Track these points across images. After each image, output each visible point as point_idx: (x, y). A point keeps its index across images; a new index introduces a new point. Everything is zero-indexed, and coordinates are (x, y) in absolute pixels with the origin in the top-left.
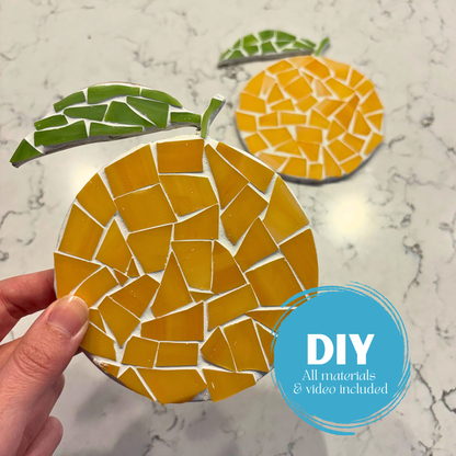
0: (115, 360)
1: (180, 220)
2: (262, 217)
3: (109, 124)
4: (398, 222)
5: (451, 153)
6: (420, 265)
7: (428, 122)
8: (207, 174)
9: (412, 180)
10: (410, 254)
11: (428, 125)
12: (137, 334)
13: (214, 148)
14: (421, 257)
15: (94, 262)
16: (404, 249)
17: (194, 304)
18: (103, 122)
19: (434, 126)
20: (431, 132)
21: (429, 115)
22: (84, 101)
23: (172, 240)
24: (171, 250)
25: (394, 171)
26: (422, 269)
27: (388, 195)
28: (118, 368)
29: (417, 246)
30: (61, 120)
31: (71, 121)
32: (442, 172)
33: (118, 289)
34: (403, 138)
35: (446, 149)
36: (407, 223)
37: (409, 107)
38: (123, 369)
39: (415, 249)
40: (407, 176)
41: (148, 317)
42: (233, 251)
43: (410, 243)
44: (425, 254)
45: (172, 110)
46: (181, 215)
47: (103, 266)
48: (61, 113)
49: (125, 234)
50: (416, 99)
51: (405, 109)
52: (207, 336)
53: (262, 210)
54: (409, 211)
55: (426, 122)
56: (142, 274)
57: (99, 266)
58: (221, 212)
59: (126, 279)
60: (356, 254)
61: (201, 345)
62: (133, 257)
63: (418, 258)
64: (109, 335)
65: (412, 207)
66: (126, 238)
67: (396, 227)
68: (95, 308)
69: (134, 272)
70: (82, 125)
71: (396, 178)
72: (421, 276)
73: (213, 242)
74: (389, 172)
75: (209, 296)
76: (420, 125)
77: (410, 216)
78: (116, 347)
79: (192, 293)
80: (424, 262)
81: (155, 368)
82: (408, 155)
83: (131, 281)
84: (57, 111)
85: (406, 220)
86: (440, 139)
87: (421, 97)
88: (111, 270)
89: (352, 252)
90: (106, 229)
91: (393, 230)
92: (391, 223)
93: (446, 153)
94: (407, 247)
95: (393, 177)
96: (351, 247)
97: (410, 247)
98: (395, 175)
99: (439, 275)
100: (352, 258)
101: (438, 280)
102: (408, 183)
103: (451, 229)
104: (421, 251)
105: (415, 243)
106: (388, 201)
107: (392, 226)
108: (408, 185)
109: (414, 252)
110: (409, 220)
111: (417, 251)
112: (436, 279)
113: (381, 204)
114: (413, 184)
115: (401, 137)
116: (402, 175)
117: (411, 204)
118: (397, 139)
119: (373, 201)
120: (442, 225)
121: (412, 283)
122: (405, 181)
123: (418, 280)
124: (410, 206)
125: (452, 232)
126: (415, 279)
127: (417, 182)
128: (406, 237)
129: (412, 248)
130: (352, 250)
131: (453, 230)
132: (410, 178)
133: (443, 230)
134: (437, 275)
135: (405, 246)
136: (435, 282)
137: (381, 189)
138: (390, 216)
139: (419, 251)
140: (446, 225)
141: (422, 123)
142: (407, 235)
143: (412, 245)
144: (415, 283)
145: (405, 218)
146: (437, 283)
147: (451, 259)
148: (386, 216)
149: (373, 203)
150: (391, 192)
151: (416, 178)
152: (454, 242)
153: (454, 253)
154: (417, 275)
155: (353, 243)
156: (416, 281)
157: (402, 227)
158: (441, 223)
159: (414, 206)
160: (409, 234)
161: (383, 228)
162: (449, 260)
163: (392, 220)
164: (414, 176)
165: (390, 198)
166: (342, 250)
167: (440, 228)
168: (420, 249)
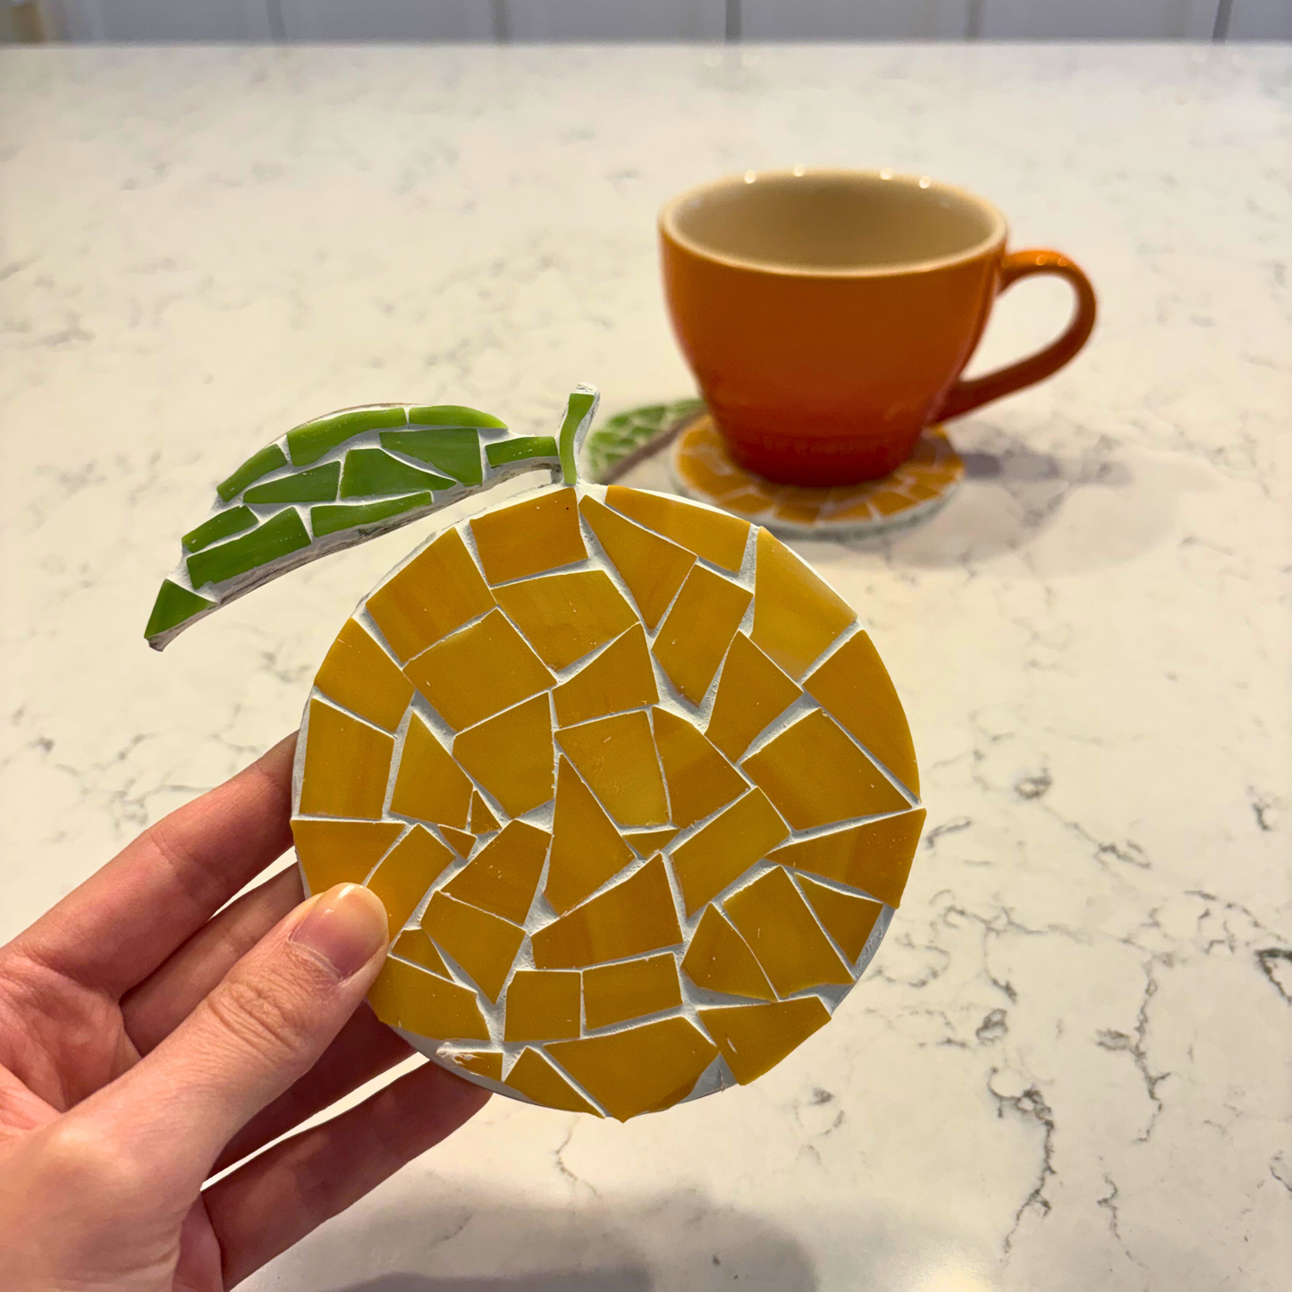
1: (564, 680)
2: (746, 629)
3: (352, 503)
4: (967, 1032)
5: (1109, 858)
6: (1048, 1151)
7: (1037, 788)
8: (597, 561)
9: (1001, 923)
10: (1012, 1117)
11: (1036, 794)
12: (525, 963)
13: (602, 501)
14: (1050, 1125)
15: (389, 820)
16: (995, 1105)
17: (640, 863)
18: (338, 503)
19: (1052, 797)
20: (1047, 809)
21: (1037, 774)
22: (285, 464)
23: (555, 729)
24: (558, 752)
25: (946, 902)
26: (1054, 1163)
27: (934, 959)
28: (500, 1056)
29: (1030, 1094)
31: (265, 517)
32: (1090, 902)
33: (458, 868)
34: (968, 824)
35: (1094, 849)
36: (997, 1032)
37: (978, 756)
38: (511, 1058)
39: (1027, 1104)
40: (987, 915)
41: (541, 918)
42: (701, 721)
43: (1011, 1086)
44: (1057, 1117)
45: (486, 438)
46: (562, 667)
47: (411, 826)
48: (238, 502)
49: (445, 739)
50: (995, 739)
51: (970, 759)
52: (689, 930)
53: (743, 614)
54: (998, 1000)
55: (1029, 788)
56: (503, 822)
57: (401, 828)
58: (652, 641)
59: (472, 843)
60: (839, 1120)
61: (679, 957)
62: (477, 786)
63: (1043, 1130)
65: (1009, 990)
66: (450, 748)
67: (963, 1045)
68: (413, 925)
70: (292, 519)
71: (954, 918)
73: (648, 712)
74: (932, 902)
75: (670, 836)
76: (1015, 796)
77: (1003, 1012)
78: (483, 1006)
79: (629, 838)
80: (1056, 1140)
81: (585, 1037)
82: (986, 863)
83: (485, 843)
84: (227, 500)
85: (993, 1023)
86: (1076, 826)
87: (1010, 735)
88: (432, 832)
89: (828, 1112)
90: (400, 739)
91: (953, 1051)
92: (949, 1034)
93: (1096, 856)
94: (1000, 1098)
95: (945, 915)
96: (824, 1098)
97: (1012, 1098)
98: (951, 909)
99: (1114, 1180)
100: (827, 1132)
101: (1113, 1196)
102: (990, 929)
103: (1137, 1047)
104: (1049, 1110)
105: (1028, 1087)
106: (935, 974)
107: (949, 1041)
108: (993, 935)
109: (1024, 1111)
110: (1002, 1024)
111: (1035, 1109)
112: (1108, 1192)
113: (914, 982)
114: (1005, 931)
115: (962, 822)
116: (970, 909)
117: (1003, 983)
118: (951, 825)
119: (888, 973)
120: (1105, 1035)
121: (1027, 1204)
122: (982, 926)
123: (1045, 1194)
124: (1001, 987)
125: (1140, 1055)
126: (1037, 1192)
127: (1019, 927)
128: (995, 1071)
129: (1019, 1100)
130: (827, 1106)
131: (1142, 1048)
132: (997, 918)
133: (1110, 1048)
134: (1108, 1181)
135: (995, 1094)
136: (1105, 1201)
137: (910, 945)
138: (942, 1014)
139: (1043, 1110)
140: (1121, 1035)
141: (1018, 790)
142: (999, 1065)
143: (1018, 1094)
144: (1038, 1206)
145: (990, 1020)
146: (1111, 1206)
147: (1148, 1132)
148: (930, 1013)
149: (890, 980)
150: (942, 952)
151: (1016, 918)
152: (1152, 1082)
153: (1154, 1116)
154: (1043, 1179)
155: (829, 1089)
156: (1039, 1199)
157: (983, 1043)
158: (1104, 1029)
159: (1016, 987)
160: (1006, 1060)
161: (922, 1045)
162: (1144, 1136)
163: (948, 1024)
164: (1006, 911)
165: (938, 968)
166: (795, 1108)
167: (1101, 1044)
168: (1042, 1104)
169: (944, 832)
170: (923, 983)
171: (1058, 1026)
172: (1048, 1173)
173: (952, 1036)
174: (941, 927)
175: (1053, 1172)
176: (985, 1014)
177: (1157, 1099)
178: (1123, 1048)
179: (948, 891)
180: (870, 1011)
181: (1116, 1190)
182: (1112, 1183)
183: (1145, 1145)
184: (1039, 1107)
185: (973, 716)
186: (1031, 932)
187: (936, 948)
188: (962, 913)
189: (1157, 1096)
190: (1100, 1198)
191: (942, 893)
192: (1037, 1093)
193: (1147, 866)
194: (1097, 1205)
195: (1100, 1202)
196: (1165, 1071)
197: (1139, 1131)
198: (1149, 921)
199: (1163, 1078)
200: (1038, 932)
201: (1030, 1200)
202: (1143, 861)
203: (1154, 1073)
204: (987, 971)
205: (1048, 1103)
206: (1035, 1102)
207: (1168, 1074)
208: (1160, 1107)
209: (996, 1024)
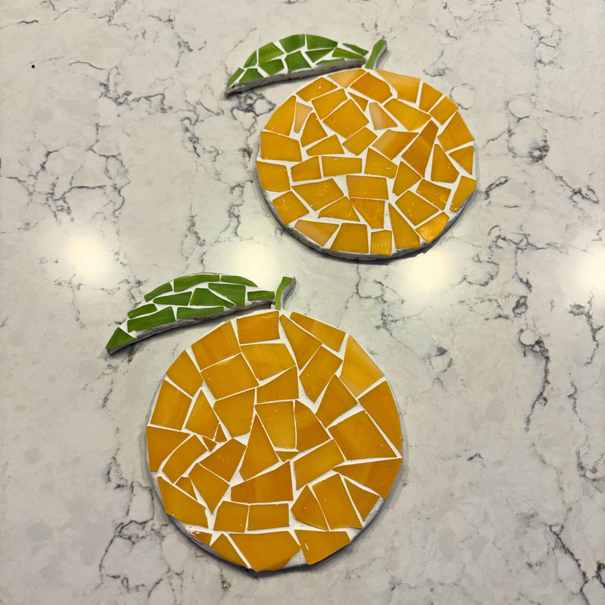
0: (206, 526)
1: (262, 383)
2: (338, 373)
3: (194, 307)
4: (508, 310)
5: (577, 198)
6: (546, 372)
7: (541, 153)
8: (283, 340)
9: (523, 244)
10: (530, 357)
11: (541, 158)
12: (227, 498)
13: (289, 318)
14: (547, 358)
15: (184, 430)
16: (521, 350)
17: (280, 463)
18: (189, 306)
19: (549, 159)
20: (546, 167)
21: (542, 144)
22: (171, 290)
23: (255, 403)
24: (255, 413)
25: (496, 232)
26: (549, 378)
27: (490, 268)
28: (211, 535)
29: (538, 343)
30: (151, 308)
31: (160, 308)
32: (567, 227)
33: (207, 454)
34: (506, 181)
35: (571, 194)
36: (522, 309)
37: (510, 133)
38: (215, 536)
39: (537, 348)
40: (517, 239)
41: (237, 480)
42: (314, 408)
43: (529, 339)
44: (550, 354)
45: (249, 289)
46: (261, 379)
47: (192, 434)
48: (151, 302)
49: (212, 401)
50: (519, 120)
51: (506, 135)
52: (296, 494)
53: (338, 368)
54: (522, 290)
55: (537, 153)
56: (229, 438)
57: (188, 435)
58: (299, 373)
59: (214, 444)
60: (450, 363)
61: (291, 504)
62: (220, 423)
63: (544, 362)
64: (201, 501)
65: (528, 285)
66: (212, 405)
67: (506, 318)
68: (186, 475)
69: (221, 437)
70: (170, 310)
71: (500, 242)
72: (548, 387)
73: (294, 401)
74: (490, 233)
75: (295, 454)
76: (530, 160)
77: (525, 298)
78: (207, 512)
79: (278, 452)
80: (551, 366)
81: (247, 532)
82: (516, 206)
83: (219, 445)
84: (147, 301)
85: (521, 304)
86: (561, 178)
87: (526, 116)
88: (200, 438)
89: (445, 359)
90: (194, 399)
91: (503, 321)
92: (500, 312)
93: (571, 198)
94: (525, 346)
95: (496, 242)
96: (442, 352)
97: (530, 345)
98: (499, 237)
99: (576, 385)
100: (445, 370)
101: (575, 392)
102: (518, 248)
103: (588, 313)
104: (547, 350)
105: (537, 339)
106: (492, 278)
107: (500, 316)
108: (520, 251)
109: (536, 352)
110: (524, 304)
111: (540, 351)
112: (572, 391)
113: (482, 283)
114: (526, 249)
115: (503, 180)
116: (509, 237)
117: (525, 280)
118: (498, 183)
119: (469, 279)
120: (574, 307)
121: (537, 400)
122: (514, 246)
123: (545, 394)
124: (524, 283)
125: (589, 317)
126: (541, 394)
127: (532, 245)
128: (522, 331)
129: (533, 346)
130: (444, 356)
131: (591, 313)
132: (522, 241)
133: (576, 315)
134: (573, 385)
135: (522, 344)
136: (571, 395)
137: (479, 261)
138: (496, 300)
139: (544, 351)
140: (581, 307)
141: (532, 156)
142: (524, 327)
143: (533, 343)
144: (541, 401)
145: (519, 302)
146: (574, 398)
147: (591, 358)
148: (490, 300)
149: (470, 283)
150: (495, 264)
151: (531, 240)
152: (594, 331)
153: (595, 350)
154: (544, 387)
155: (444, 347)
156: (542, 397)
157: (516, 316)
158: (573, 304)
159: (531, 282)
160: (527, 325)
161: (487, 319)
162: (589, 361)
163: (499, 306)
164: (526, 236)
165: (494, 274)
166: (429, 359)
167: (571, 312)
168: (544, 348)
169: (494, 188)
170: (486, 283)
171: (551, 304)
172: (546, 384)
173: (501, 313)
174: (494, 249)
175: (549, 383)
176: (517, 299)
177: (597, 341)
178: (582, 314)
179: (497, 226)
180: (462, 302)
181: (576, 390)
182: (574, 386)
183: (589, 365)
184: (543, 349)
185: (507, 103)
186: (539, 249)
187: (492, 262)
188: (504, 239)
189: (596, 339)
190: (569, 394)
191: (494, 227)
192: (542, 342)
193: (597, 202)
194: (567, 398)
195: (569, 396)
196: (600, 325)
197: (588, 358)
198: (597, 237)
199: (599, 329)
200: (542, 248)
201: (538, 398)
202: (596, 200)
203: (595, 327)
204: (517, 273)
205: (547, 347)
206: (541, 347)
207: (602, 327)
208: (598, 345)
209: (523, 304)
